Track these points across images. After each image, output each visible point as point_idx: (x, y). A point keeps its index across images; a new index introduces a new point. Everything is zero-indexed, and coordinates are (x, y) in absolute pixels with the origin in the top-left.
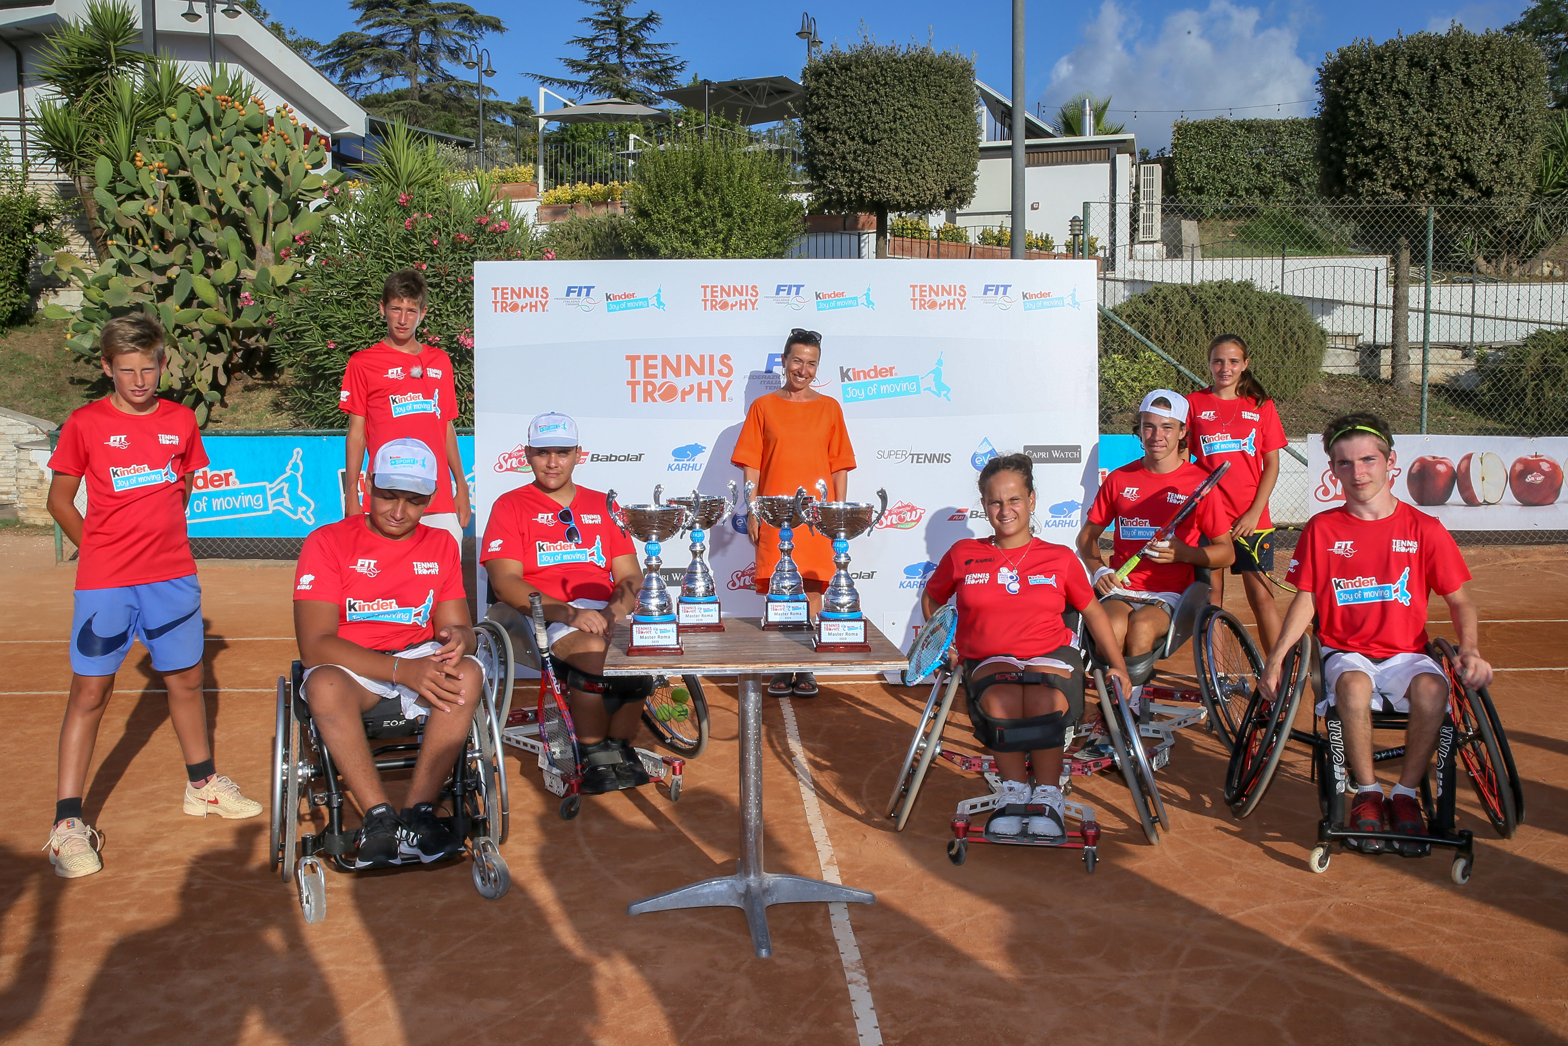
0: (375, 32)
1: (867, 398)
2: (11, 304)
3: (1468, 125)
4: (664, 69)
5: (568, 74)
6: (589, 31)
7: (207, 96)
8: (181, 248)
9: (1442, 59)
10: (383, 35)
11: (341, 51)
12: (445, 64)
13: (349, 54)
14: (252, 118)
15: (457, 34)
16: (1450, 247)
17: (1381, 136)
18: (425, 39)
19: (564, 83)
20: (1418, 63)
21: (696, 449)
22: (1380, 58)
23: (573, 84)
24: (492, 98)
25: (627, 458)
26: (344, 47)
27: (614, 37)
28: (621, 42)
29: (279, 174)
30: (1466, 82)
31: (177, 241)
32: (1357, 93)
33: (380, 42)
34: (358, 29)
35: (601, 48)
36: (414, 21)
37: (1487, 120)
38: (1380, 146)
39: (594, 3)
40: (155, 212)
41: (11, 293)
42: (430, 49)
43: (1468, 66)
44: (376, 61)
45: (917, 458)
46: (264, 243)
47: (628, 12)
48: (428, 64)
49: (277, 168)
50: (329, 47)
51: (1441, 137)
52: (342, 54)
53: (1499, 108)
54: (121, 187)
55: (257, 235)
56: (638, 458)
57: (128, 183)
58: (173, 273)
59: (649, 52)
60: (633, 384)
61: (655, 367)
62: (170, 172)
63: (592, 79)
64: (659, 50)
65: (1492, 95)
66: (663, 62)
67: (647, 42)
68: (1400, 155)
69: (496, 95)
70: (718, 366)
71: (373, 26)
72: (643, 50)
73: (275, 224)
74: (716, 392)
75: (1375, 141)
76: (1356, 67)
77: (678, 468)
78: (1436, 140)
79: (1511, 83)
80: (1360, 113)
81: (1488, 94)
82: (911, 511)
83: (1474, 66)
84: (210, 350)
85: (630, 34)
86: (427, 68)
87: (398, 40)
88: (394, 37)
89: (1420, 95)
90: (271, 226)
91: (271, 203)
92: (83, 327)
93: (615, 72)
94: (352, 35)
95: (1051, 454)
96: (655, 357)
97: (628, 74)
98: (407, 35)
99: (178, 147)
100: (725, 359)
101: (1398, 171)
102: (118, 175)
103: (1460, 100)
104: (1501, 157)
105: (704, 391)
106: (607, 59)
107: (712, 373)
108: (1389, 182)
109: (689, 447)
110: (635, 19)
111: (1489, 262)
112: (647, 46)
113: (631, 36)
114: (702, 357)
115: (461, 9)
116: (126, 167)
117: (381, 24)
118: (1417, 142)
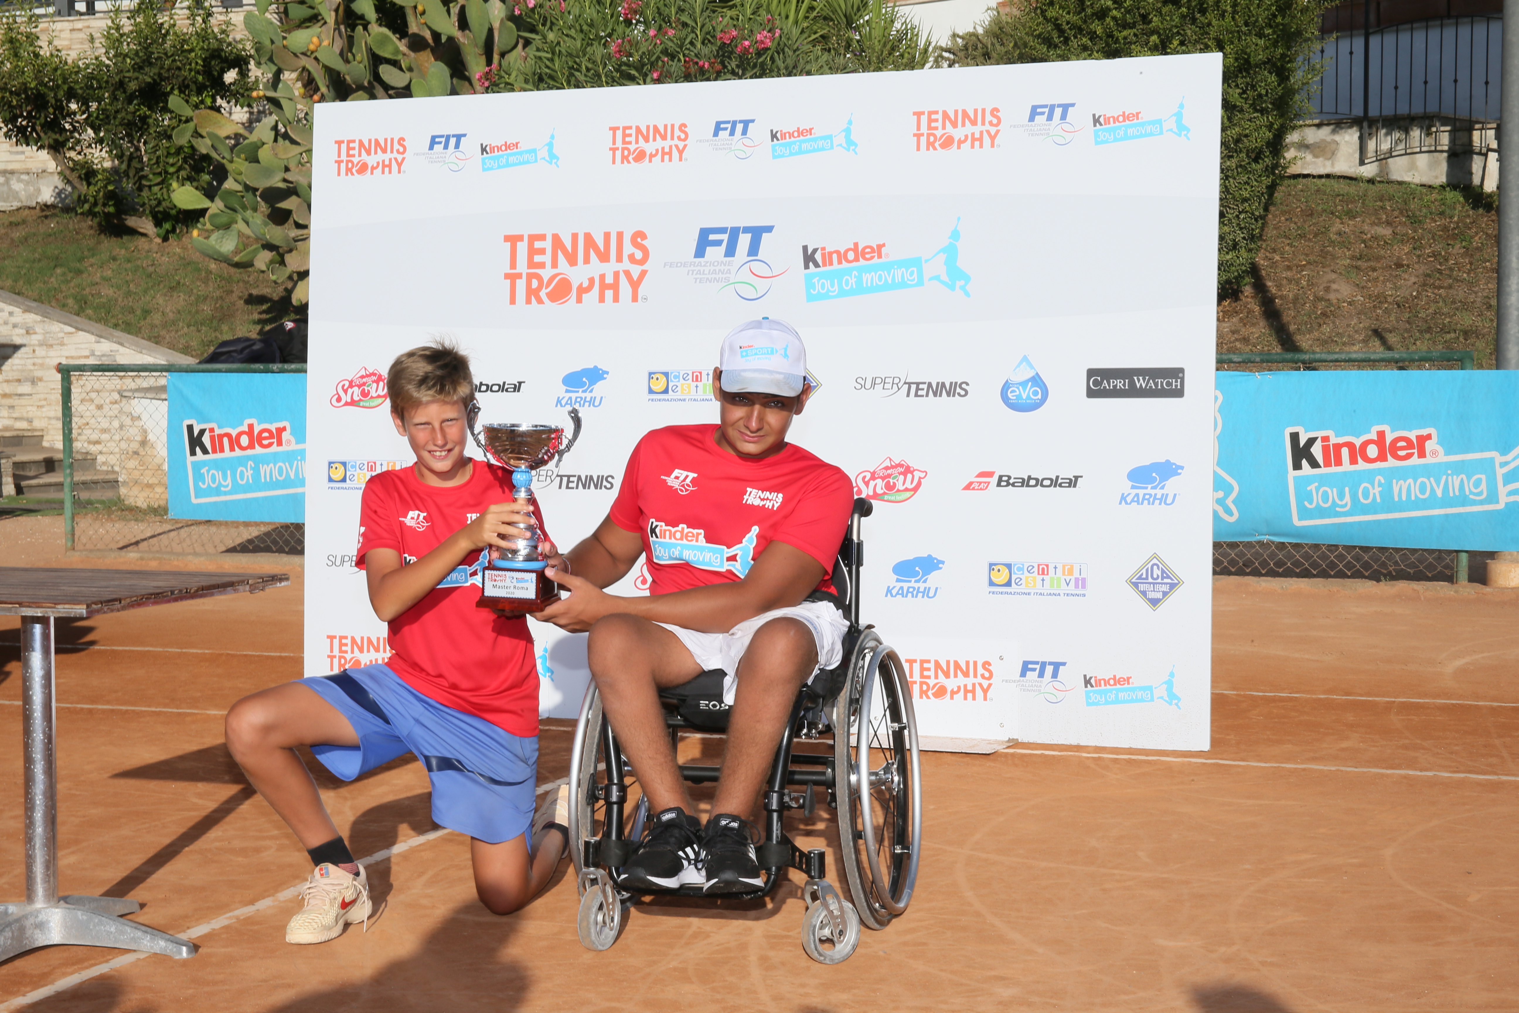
21: (595, 375)
25: (502, 388)
45: (915, 389)
55: (476, 71)
82: (904, 474)
90: (496, 58)
91: (496, 23)
92: (224, 219)
95: (1132, 384)
109: (585, 372)
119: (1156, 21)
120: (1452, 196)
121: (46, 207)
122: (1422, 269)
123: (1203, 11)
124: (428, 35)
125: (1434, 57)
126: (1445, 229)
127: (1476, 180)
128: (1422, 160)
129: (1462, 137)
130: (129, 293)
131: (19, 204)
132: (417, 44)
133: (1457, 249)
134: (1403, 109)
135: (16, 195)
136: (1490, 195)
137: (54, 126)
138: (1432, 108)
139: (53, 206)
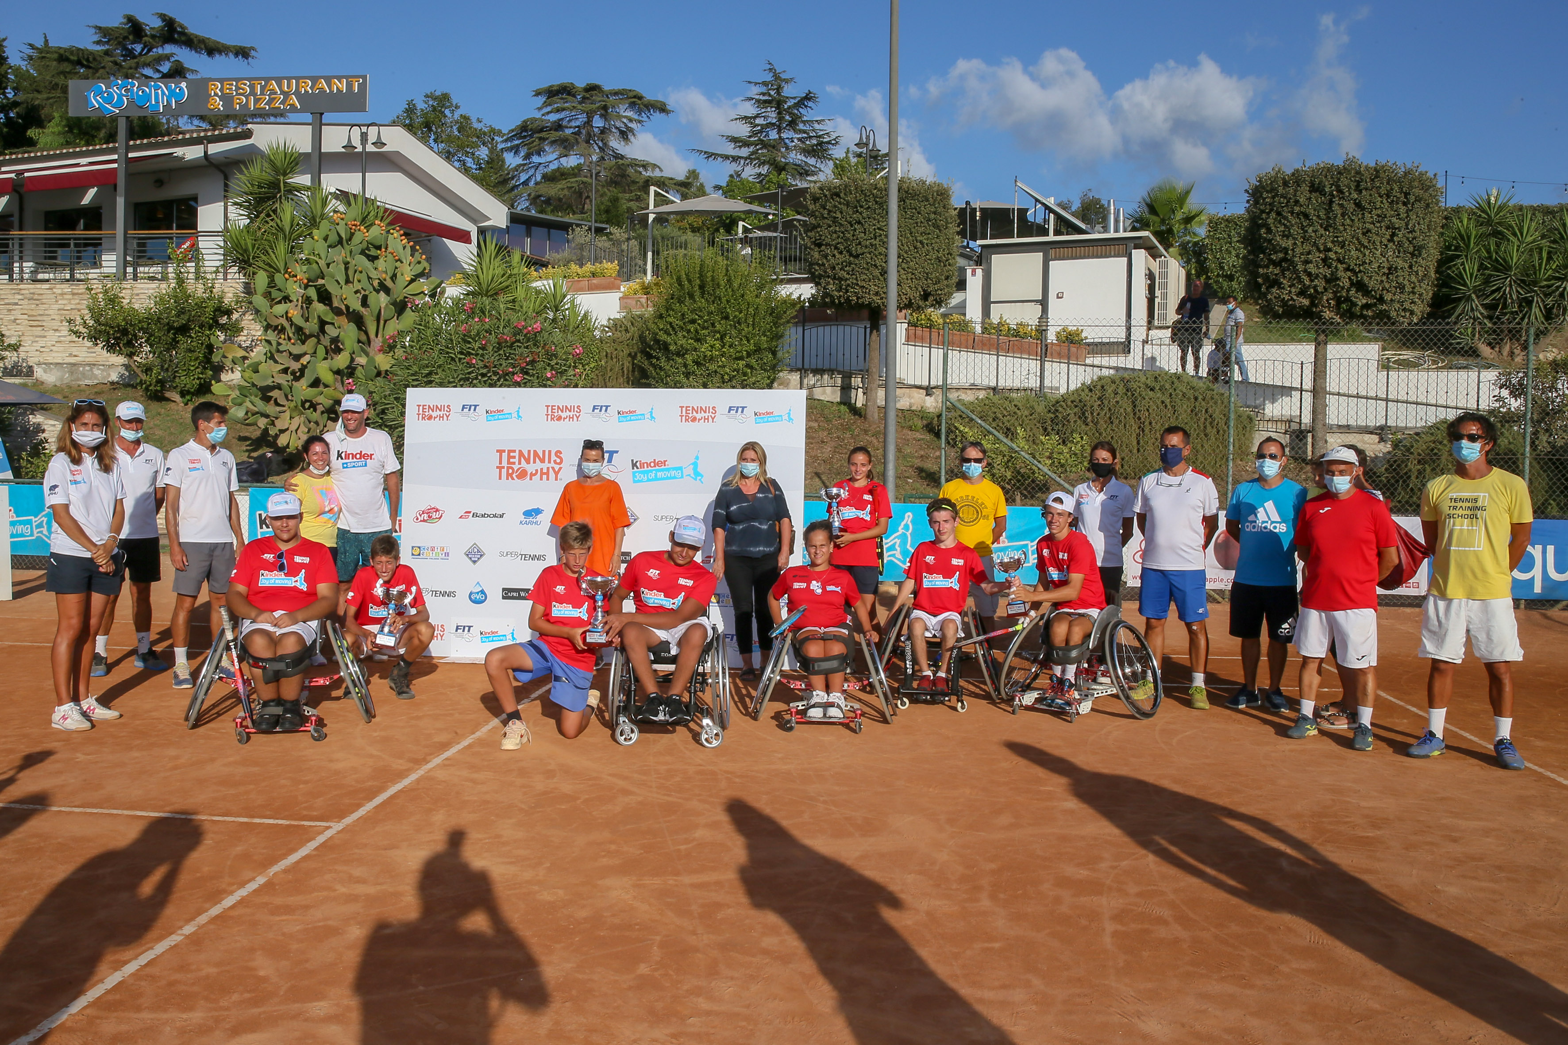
0: (553, 117)
1: (649, 480)
2: (199, 378)
3: (1360, 243)
4: (821, 144)
5: (730, 149)
6: (750, 109)
7: (341, 222)
8: (313, 340)
9: (1338, 187)
10: (562, 119)
11: (524, 134)
12: (615, 143)
13: (531, 136)
14: (375, 237)
15: (626, 117)
16: (1451, 336)
17: (1285, 250)
18: (598, 122)
19: (726, 157)
20: (1316, 188)
21: (538, 511)
22: (1285, 184)
23: (735, 159)
24: (657, 173)
25: (495, 516)
26: (526, 131)
27: (774, 115)
28: (781, 119)
29: (388, 283)
30: (1358, 205)
31: (311, 336)
32: (1268, 213)
33: (558, 126)
34: (538, 115)
35: (761, 125)
36: (588, 106)
37: (1377, 239)
38: (1284, 259)
39: (756, 84)
40: (295, 313)
41: (199, 370)
42: (603, 131)
43: (1360, 192)
44: (553, 142)
46: (377, 336)
47: (788, 91)
48: (601, 144)
49: (388, 279)
50: (513, 131)
51: (1336, 253)
52: (525, 137)
53: (1388, 228)
54: (275, 294)
55: (372, 328)
56: (501, 516)
57: (279, 290)
58: (304, 360)
59: (807, 128)
60: (500, 468)
61: (514, 457)
62: (309, 280)
63: (753, 153)
64: (816, 126)
65: (1382, 217)
66: (820, 137)
67: (805, 118)
68: (1300, 267)
69: (661, 170)
70: (553, 458)
71: (551, 112)
72: (801, 126)
73: (385, 321)
74: (552, 474)
75: (1281, 255)
76: (1267, 192)
77: (526, 523)
78: (1332, 255)
79: (1400, 205)
80: (1269, 231)
81: (1378, 216)
83: (1364, 192)
84: (329, 419)
85: (789, 111)
86: (600, 148)
87: (573, 124)
88: (570, 121)
89: (1318, 216)
90: (382, 322)
91: (383, 305)
92: (239, 401)
93: (774, 147)
94: (534, 120)
96: (514, 451)
97: (787, 148)
98: (582, 118)
99: (319, 261)
100: (558, 453)
101: (1300, 281)
102: (272, 284)
103: (1353, 221)
104: (1392, 270)
105: (545, 474)
106: (767, 135)
107: (549, 462)
108: (1293, 290)
109: (533, 510)
110: (794, 98)
111: (1492, 348)
112: (804, 122)
113: (790, 114)
114: (544, 452)
115: (631, 94)
116: (278, 278)
117: (558, 110)
118: (1316, 256)
119: (718, 327)
120: (843, 408)
121: (112, 383)
122: (833, 444)
123: (740, 323)
124: (343, 308)
125: (834, 339)
126: (842, 425)
127: (853, 401)
128: (828, 390)
129: (847, 381)
130: (171, 434)
131: (96, 382)
132: (338, 312)
133: (848, 435)
134: (820, 367)
135: (96, 377)
136: (860, 409)
137: (129, 344)
138: (833, 367)
139: (117, 383)
